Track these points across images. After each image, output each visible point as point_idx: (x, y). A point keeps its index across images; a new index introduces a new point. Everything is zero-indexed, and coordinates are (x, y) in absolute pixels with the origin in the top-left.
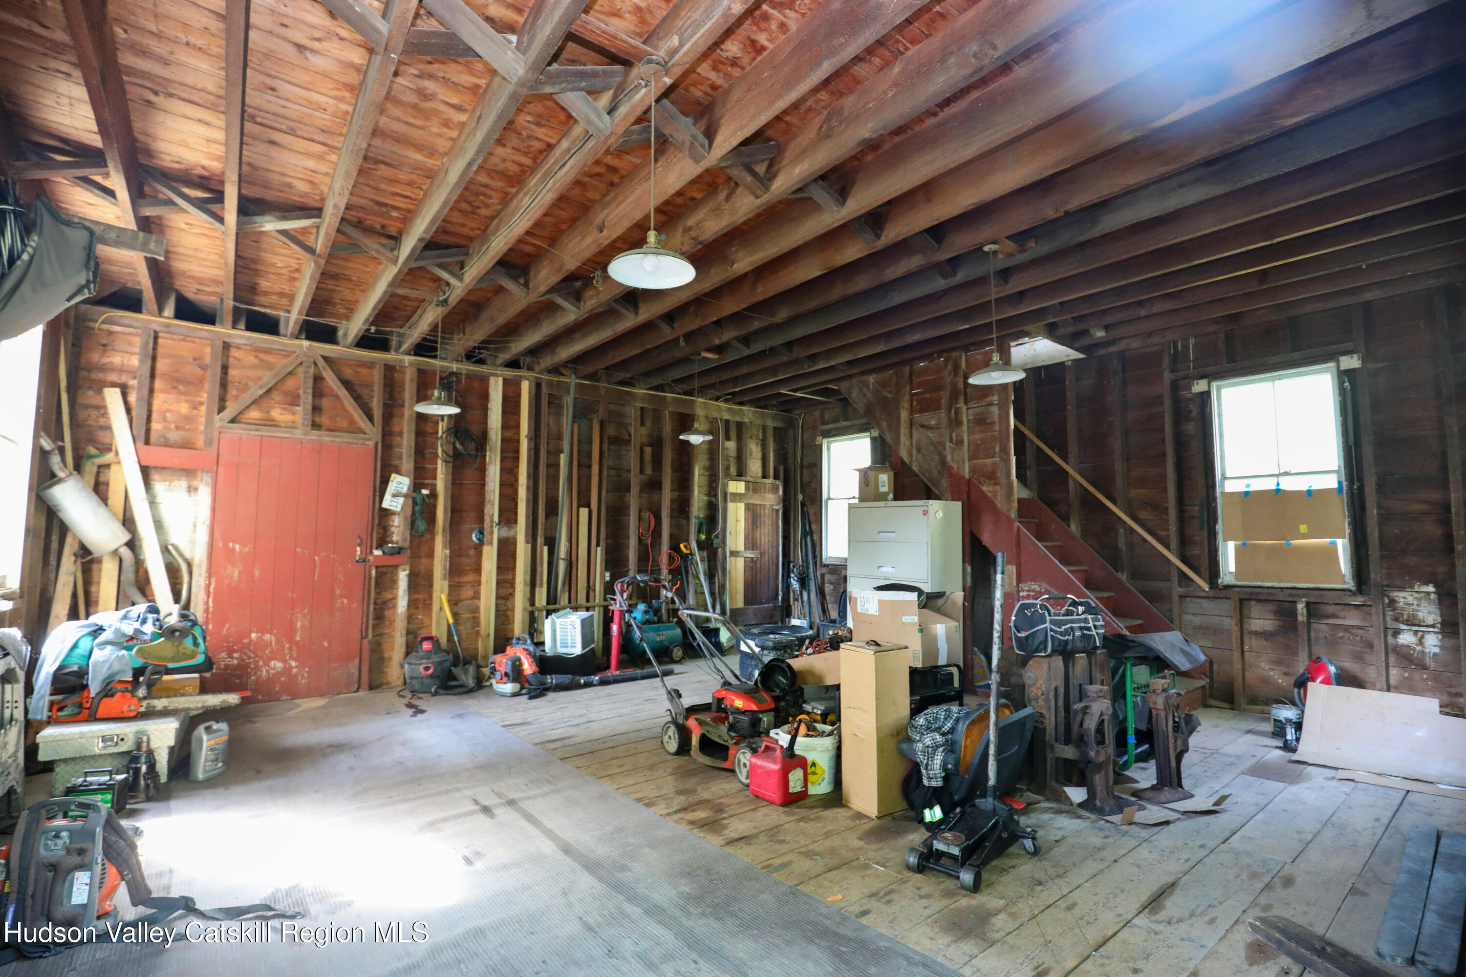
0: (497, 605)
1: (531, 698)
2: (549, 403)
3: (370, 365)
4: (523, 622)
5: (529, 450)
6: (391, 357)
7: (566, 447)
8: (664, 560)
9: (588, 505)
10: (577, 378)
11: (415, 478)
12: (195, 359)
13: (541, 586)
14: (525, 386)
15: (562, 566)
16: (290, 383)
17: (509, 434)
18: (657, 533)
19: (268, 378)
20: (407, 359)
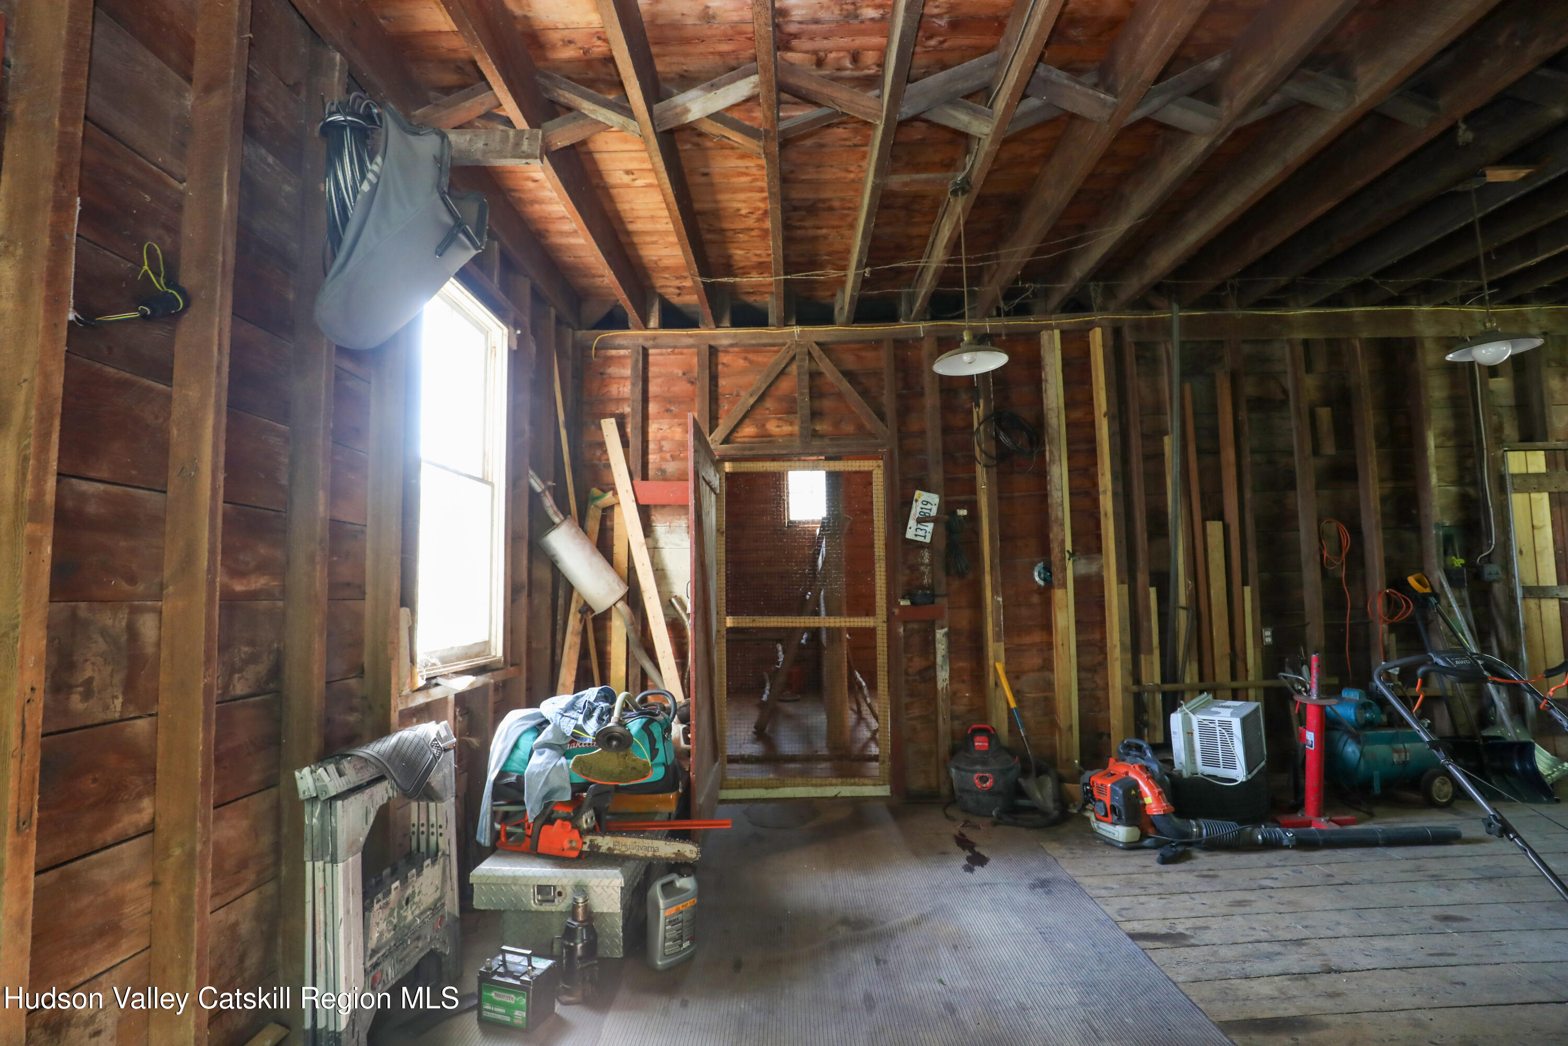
0: (1080, 681)
1: (1164, 861)
2: (1138, 358)
3: (876, 344)
4: (1124, 708)
5: (1111, 436)
6: (902, 327)
7: (1172, 422)
8: (1378, 606)
9: (1219, 516)
10: (1181, 309)
11: (946, 496)
12: (684, 374)
13: (1150, 651)
14: (1097, 337)
15: (1182, 620)
16: (785, 385)
17: (1077, 414)
18: (1357, 558)
19: (757, 381)
20: (922, 327)
